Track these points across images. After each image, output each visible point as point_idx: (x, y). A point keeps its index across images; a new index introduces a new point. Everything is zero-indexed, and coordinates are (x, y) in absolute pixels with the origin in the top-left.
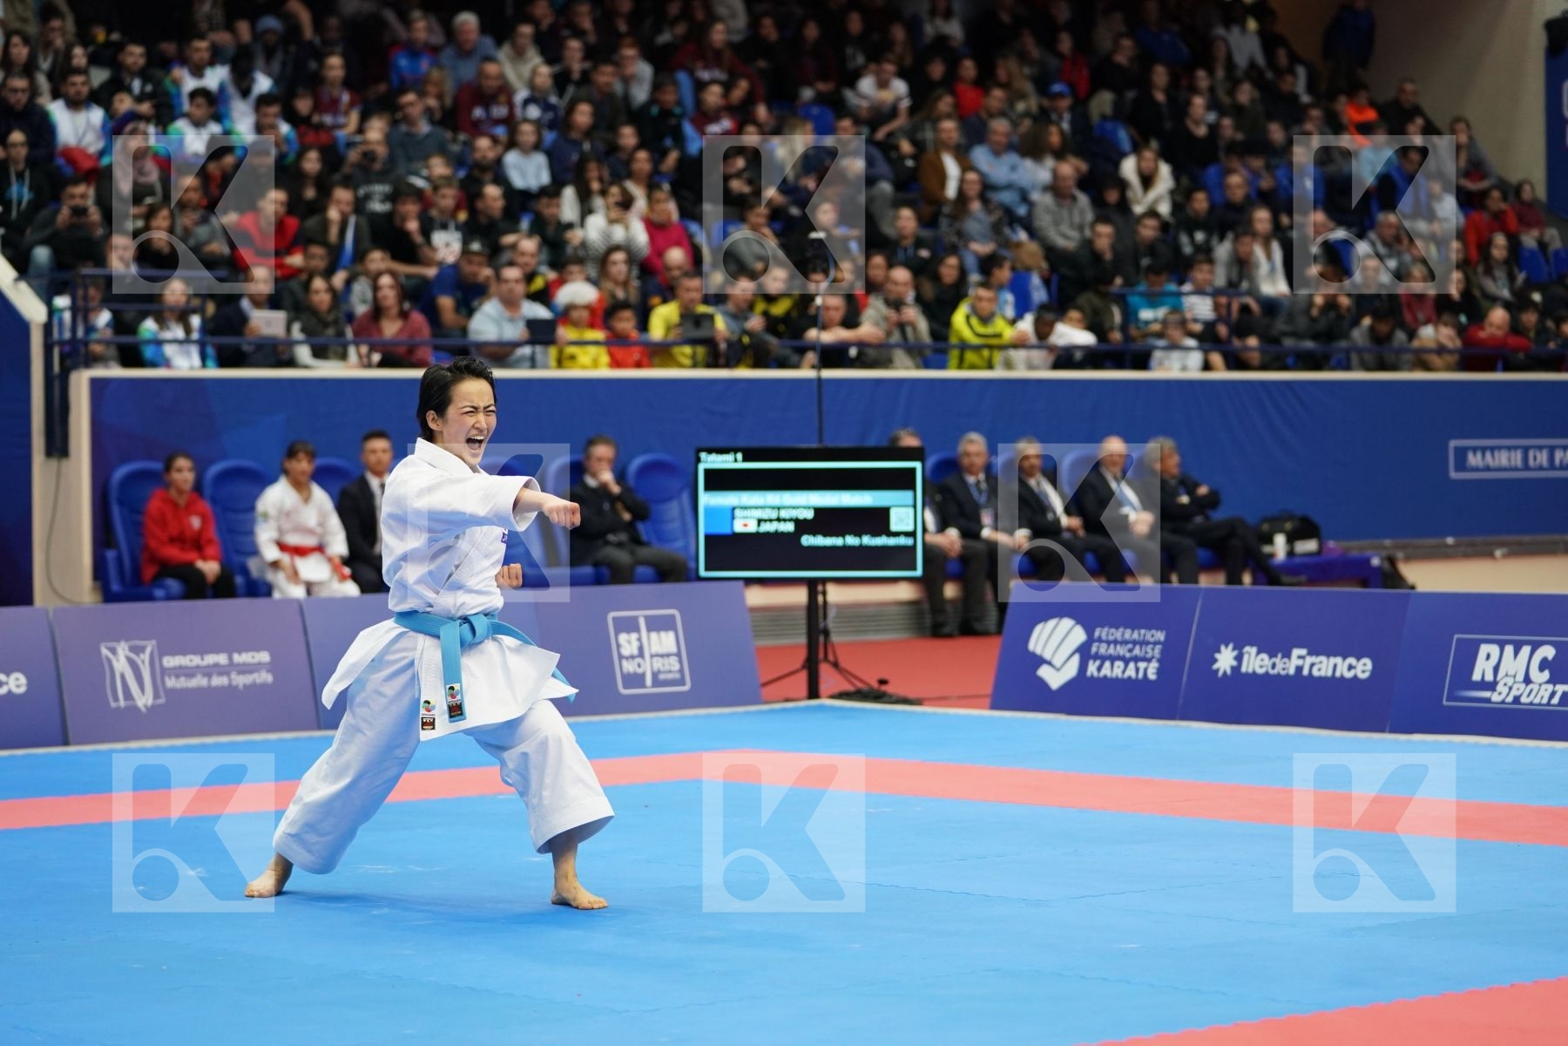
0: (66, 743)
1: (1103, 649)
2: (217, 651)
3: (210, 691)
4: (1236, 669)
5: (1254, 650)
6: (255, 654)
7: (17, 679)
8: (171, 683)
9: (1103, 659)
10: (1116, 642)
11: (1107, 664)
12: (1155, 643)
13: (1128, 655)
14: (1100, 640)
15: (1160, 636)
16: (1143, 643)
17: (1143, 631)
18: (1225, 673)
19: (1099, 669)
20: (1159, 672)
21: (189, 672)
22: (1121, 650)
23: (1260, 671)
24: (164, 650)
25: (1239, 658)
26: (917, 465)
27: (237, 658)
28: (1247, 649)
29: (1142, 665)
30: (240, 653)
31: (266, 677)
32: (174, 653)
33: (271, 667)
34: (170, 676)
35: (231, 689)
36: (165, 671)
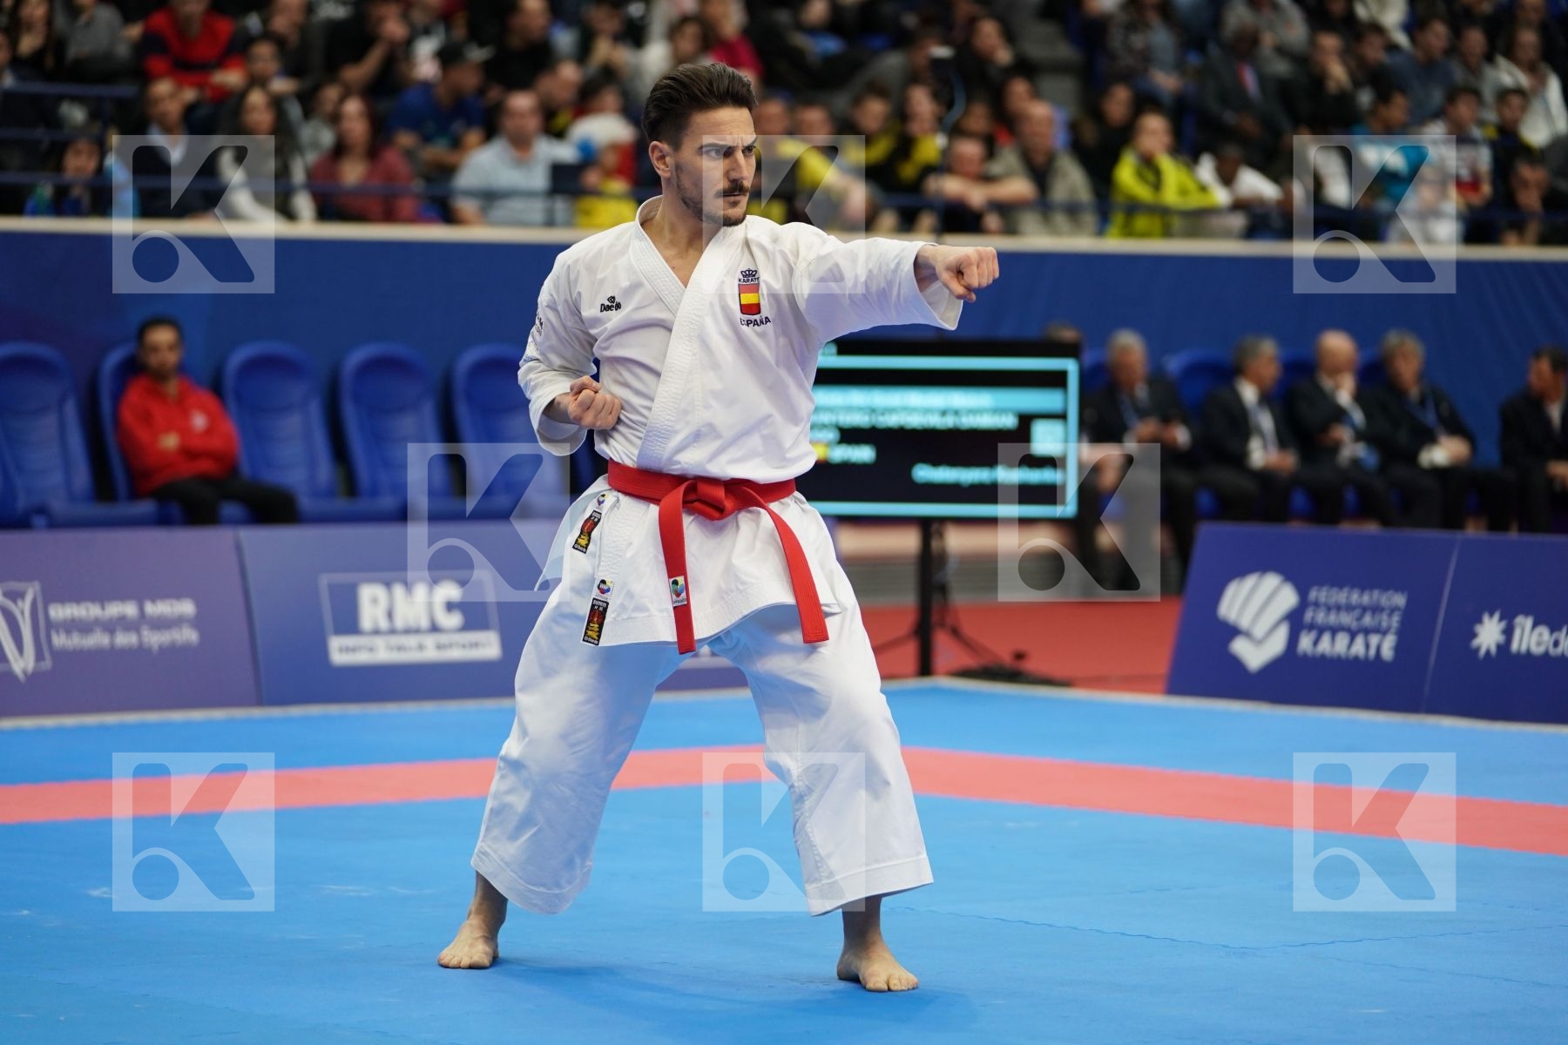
1: (1321, 617)
2: (122, 597)
3: (113, 652)
4: (1504, 648)
5: (1529, 622)
6: (174, 602)
8: (59, 640)
9: (1321, 630)
10: (1338, 608)
11: (1326, 638)
12: (1393, 610)
13: (1354, 625)
14: (1317, 604)
15: (1400, 600)
16: (1376, 609)
17: (1376, 593)
18: (1488, 652)
19: (1316, 643)
20: (1398, 649)
21: (84, 627)
22: (1346, 619)
23: (1537, 650)
25: (1508, 632)
26: (1070, 366)
28: (1520, 620)
29: (1374, 640)
30: (153, 601)
31: (189, 635)
32: (63, 599)
33: (197, 622)
34: (58, 632)
35: (141, 651)
36: (50, 625)
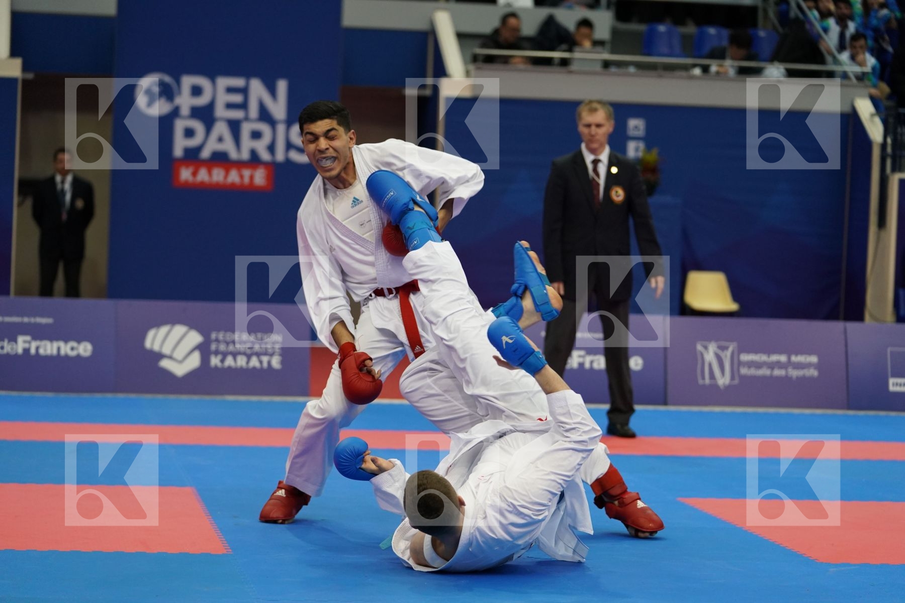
0: (665, 403)
7: (636, 361)
24: (742, 349)
27: (794, 358)
